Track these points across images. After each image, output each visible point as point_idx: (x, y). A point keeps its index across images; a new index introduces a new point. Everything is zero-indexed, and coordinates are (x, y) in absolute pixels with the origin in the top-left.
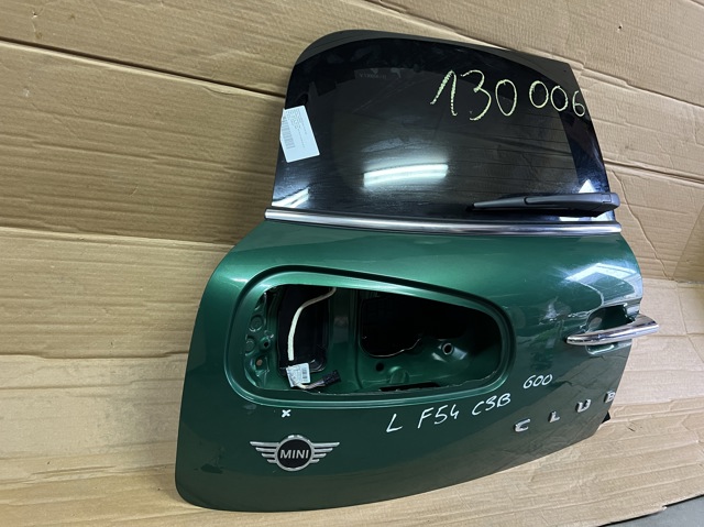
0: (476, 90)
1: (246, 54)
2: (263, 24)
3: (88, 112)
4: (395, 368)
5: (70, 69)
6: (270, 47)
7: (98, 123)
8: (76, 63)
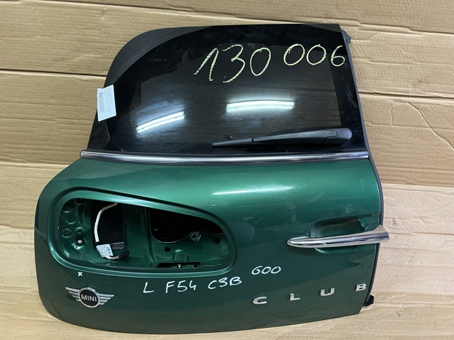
0: (233, 60)
1: (93, 55)
4: (178, 251)
7: (23, 104)
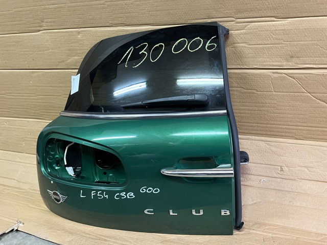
0: (140, 53)
2: (78, 46)
3: (44, 85)
4: (111, 175)
5: (38, 74)
6: (82, 53)
8: (38, 72)
